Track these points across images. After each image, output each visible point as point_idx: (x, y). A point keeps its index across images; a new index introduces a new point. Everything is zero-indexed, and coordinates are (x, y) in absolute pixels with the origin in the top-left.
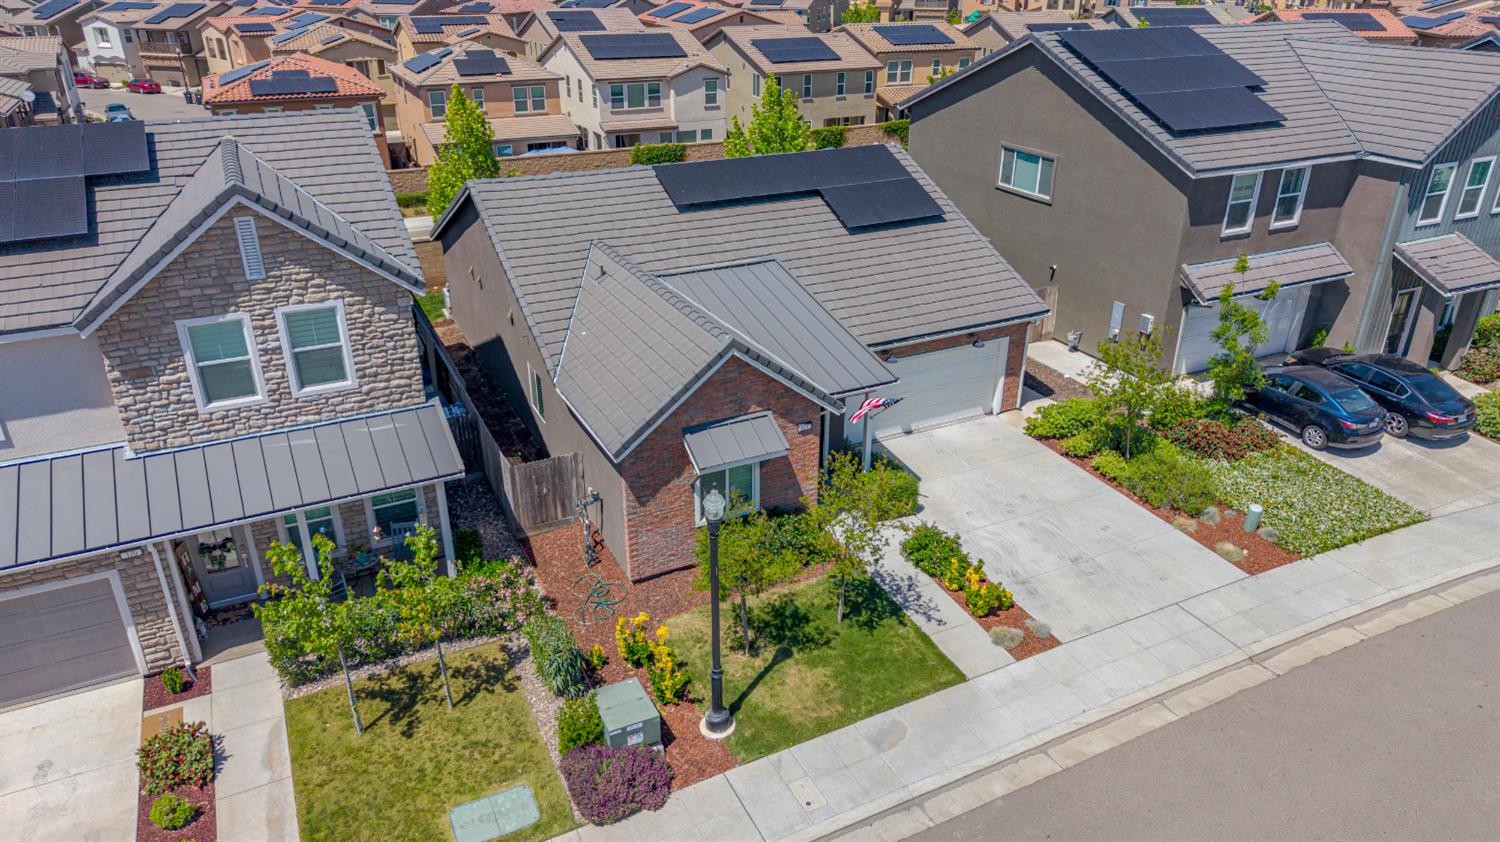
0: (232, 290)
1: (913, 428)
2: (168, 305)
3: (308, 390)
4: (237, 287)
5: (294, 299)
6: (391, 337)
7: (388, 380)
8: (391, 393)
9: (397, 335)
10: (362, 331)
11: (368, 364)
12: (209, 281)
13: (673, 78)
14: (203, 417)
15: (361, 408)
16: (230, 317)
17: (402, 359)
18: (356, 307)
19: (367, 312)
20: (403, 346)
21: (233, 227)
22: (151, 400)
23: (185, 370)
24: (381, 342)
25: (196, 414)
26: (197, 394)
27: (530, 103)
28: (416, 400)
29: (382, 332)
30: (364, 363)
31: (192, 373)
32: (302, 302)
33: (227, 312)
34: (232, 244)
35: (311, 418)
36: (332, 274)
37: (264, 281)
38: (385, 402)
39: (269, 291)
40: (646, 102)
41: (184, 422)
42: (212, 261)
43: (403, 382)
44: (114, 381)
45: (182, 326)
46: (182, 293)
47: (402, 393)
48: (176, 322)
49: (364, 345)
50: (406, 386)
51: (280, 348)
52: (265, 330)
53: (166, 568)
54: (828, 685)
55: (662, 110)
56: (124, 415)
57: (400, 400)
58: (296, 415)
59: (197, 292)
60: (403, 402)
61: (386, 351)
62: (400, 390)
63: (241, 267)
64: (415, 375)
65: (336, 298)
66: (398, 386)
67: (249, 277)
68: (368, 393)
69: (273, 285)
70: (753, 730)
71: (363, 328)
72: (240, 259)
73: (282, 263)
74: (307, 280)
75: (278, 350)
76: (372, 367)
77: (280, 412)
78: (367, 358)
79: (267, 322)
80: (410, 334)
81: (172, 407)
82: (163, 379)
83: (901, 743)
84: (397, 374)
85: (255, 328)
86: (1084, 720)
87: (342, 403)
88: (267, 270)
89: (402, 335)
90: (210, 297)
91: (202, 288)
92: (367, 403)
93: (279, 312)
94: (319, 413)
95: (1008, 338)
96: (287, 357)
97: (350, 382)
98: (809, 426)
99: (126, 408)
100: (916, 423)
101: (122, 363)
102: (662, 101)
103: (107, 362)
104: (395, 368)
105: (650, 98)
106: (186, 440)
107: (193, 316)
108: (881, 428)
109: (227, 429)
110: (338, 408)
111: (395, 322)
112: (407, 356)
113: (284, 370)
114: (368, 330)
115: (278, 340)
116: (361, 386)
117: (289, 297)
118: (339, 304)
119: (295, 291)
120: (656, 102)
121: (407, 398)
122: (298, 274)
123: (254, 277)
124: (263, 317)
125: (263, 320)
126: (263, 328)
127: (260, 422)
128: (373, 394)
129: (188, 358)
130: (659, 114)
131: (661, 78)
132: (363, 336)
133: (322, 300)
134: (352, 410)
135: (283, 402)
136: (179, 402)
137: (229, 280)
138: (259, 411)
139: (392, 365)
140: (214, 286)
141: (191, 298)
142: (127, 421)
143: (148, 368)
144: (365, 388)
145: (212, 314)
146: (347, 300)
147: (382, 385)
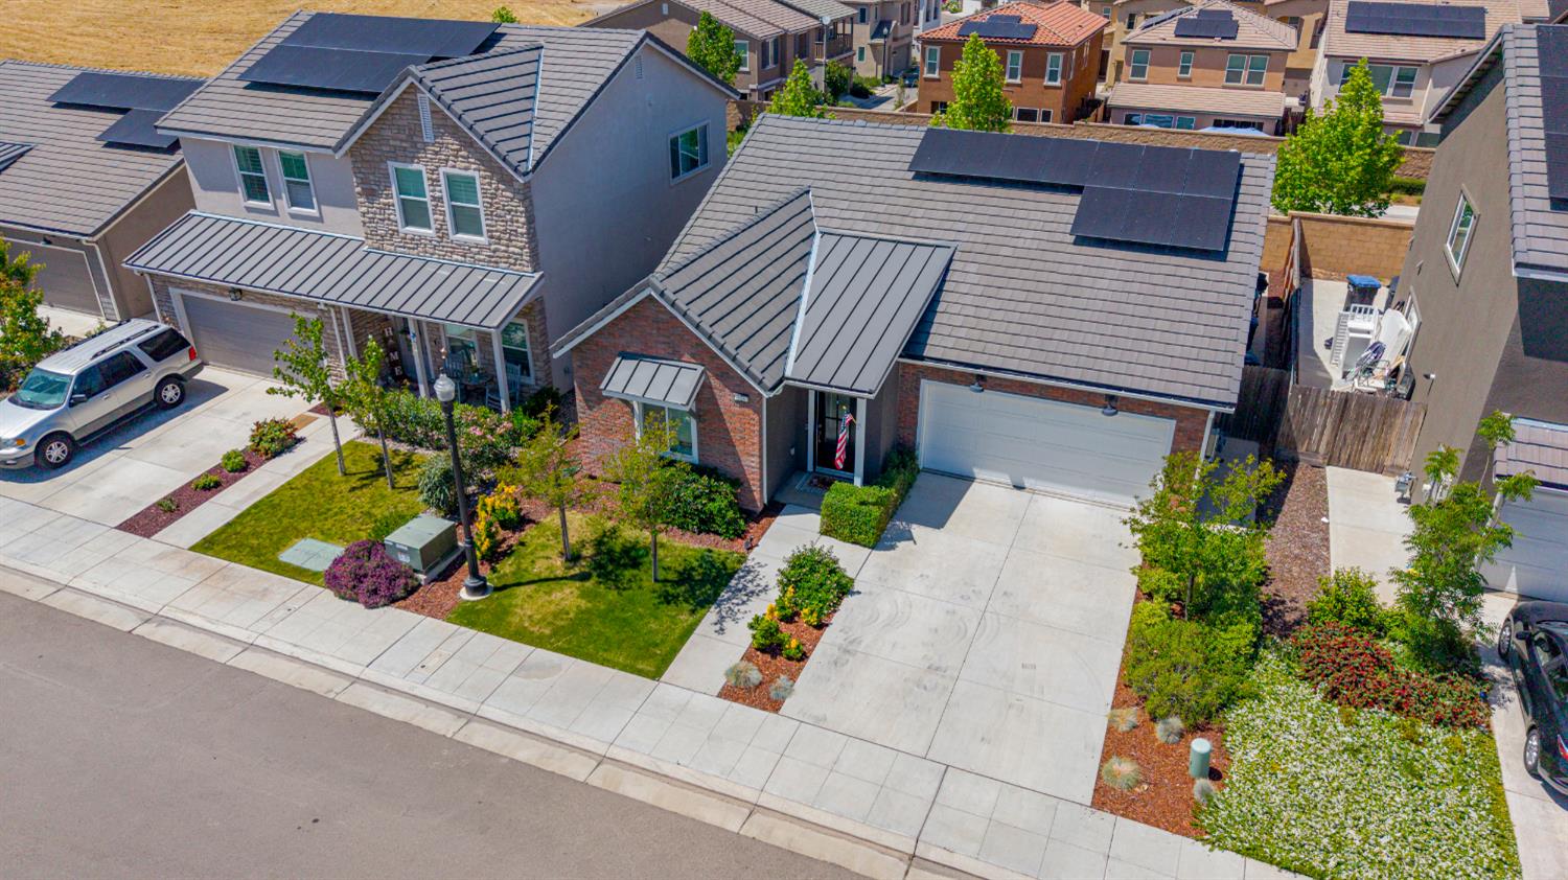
0: (416, 147)
1: (1026, 485)
2: (384, 148)
3: (460, 236)
4: (419, 145)
5: (450, 163)
6: (509, 211)
7: (508, 246)
8: (509, 257)
9: (512, 210)
10: (490, 201)
11: (494, 229)
12: (404, 137)
13: (1434, 64)
14: (402, 235)
15: (490, 262)
16: (415, 167)
17: (516, 231)
18: (487, 180)
19: (494, 186)
20: (517, 221)
21: (416, 100)
22: (375, 213)
23: (392, 198)
24: (503, 213)
25: (397, 231)
26: (398, 217)
27: (1245, 74)
28: (525, 269)
29: (504, 206)
30: (493, 226)
31: (395, 201)
32: (454, 167)
33: (412, 162)
34: (415, 113)
35: (460, 258)
36: (472, 150)
37: (433, 145)
38: (506, 263)
39: (436, 153)
40: (1390, 91)
41: (392, 235)
42: (405, 123)
43: (517, 250)
44: (359, 193)
45: (392, 165)
46: (392, 142)
47: (516, 259)
48: (389, 162)
49: (492, 212)
50: (518, 254)
51: (442, 198)
52: (435, 182)
53: (341, 325)
54: (568, 613)
55: (1410, 103)
56: (363, 219)
57: (515, 264)
58: (451, 252)
59: (398, 143)
60: (517, 267)
61: (506, 222)
62: (515, 256)
63: (421, 131)
64: (524, 247)
65: (475, 170)
66: (514, 253)
67: (426, 140)
68: (494, 251)
69: (438, 149)
70: (485, 607)
71: (492, 198)
72: (420, 125)
73: (443, 134)
74: (458, 151)
75: (440, 199)
76: (497, 231)
77: (443, 247)
78: (494, 223)
79: (434, 177)
80: (521, 212)
81: (386, 222)
82: (381, 200)
83: (535, 680)
84: (514, 243)
85: (429, 179)
86: (667, 769)
87: (478, 253)
88: (436, 137)
89: (516, 212)
90: (405, 149)
91: (402, 141)
92: (493, 260)
93: (442, 170)
94: (465, 257)
95: (1174, 422)
96: (446, 208)
97: (483, 240)
98: (746, 399)
99: (364, 214)
100: (1033, 481)
101: (362, 183)
102: (1413, 91)
103: (355, 180)
104: (512, 238)
105: (1397, 86)
106: (393, 248)
107: (396, 161)
108: (981, 467)
109: (414, 249)
110: (477, 257)
111: (512, 200)
112: (520, 230)
113: (444, 215)
114: (495, 201)
115: (440, 191)
116: (490, 244)
117: (447, 161)
118: (476, 174)
119: (451, 158)
120: (1405, 91)
121: (520, 265)
122: (452, 144)
123: (428, 141)
124: (433, 171)
125: (433, 174)
126: (433, 180)
127: (431, 251)
128: (497, 254)
129: (394, 190)
130: (1404, 107)
131: (1420, 63)
132: (491, 204)
133: (466, 169)
134: (483, 261)
135: (445, 240)
136: (389, 219)
137: (415, 139)
138: (431, 241)
139: (510, 235)
140: (406, 141)
141: (395, 147)
142: (364, 223)
143: (373, 190)
144: (493, 247)
145: (405, 162)
146: (482, 173)
147: (503, 248)
